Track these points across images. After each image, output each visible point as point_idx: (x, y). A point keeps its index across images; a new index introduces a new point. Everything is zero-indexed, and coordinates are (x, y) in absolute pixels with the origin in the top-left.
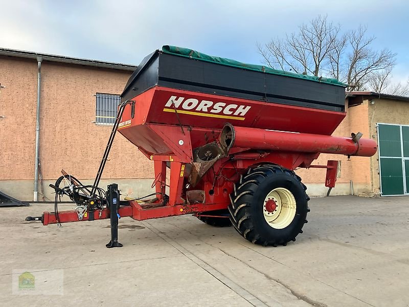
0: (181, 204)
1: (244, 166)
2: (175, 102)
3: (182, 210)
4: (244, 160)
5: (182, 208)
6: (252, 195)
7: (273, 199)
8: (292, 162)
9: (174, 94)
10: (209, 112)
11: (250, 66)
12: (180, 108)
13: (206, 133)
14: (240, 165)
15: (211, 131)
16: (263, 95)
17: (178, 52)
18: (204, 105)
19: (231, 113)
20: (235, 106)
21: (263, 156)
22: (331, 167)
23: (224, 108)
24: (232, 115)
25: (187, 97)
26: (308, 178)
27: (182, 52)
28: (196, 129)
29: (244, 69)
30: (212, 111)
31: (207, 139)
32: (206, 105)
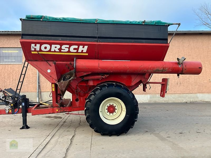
0: (57, 107)
1: (94, 84)
2: (35, 47)
3: (57, 110)
4: (93, 80)
5: (58, 109)
6: (91, 102)
7: (113, 104)
8: (131, 80)
9: (33, 43)
10: (60, 52)
11: (86, 20)
12: (41, 50)
13: (66, 64)
14: (91, 83)
15: (69, 63)
16: (95, 37)
17: (33, 18)
18: (56, 48)
19: (76, 51)
20: (76, 47)
21: (104, 77)
22: (164, 83)
23: (69, 48)
24: (77, 52)
25: (41, 44)
26: (201, 90)
27: (35, 17)
28: (58, 63)
29: (80, 23)
30: (62, 51)
31: (69, 68)
32: (56, 47)
